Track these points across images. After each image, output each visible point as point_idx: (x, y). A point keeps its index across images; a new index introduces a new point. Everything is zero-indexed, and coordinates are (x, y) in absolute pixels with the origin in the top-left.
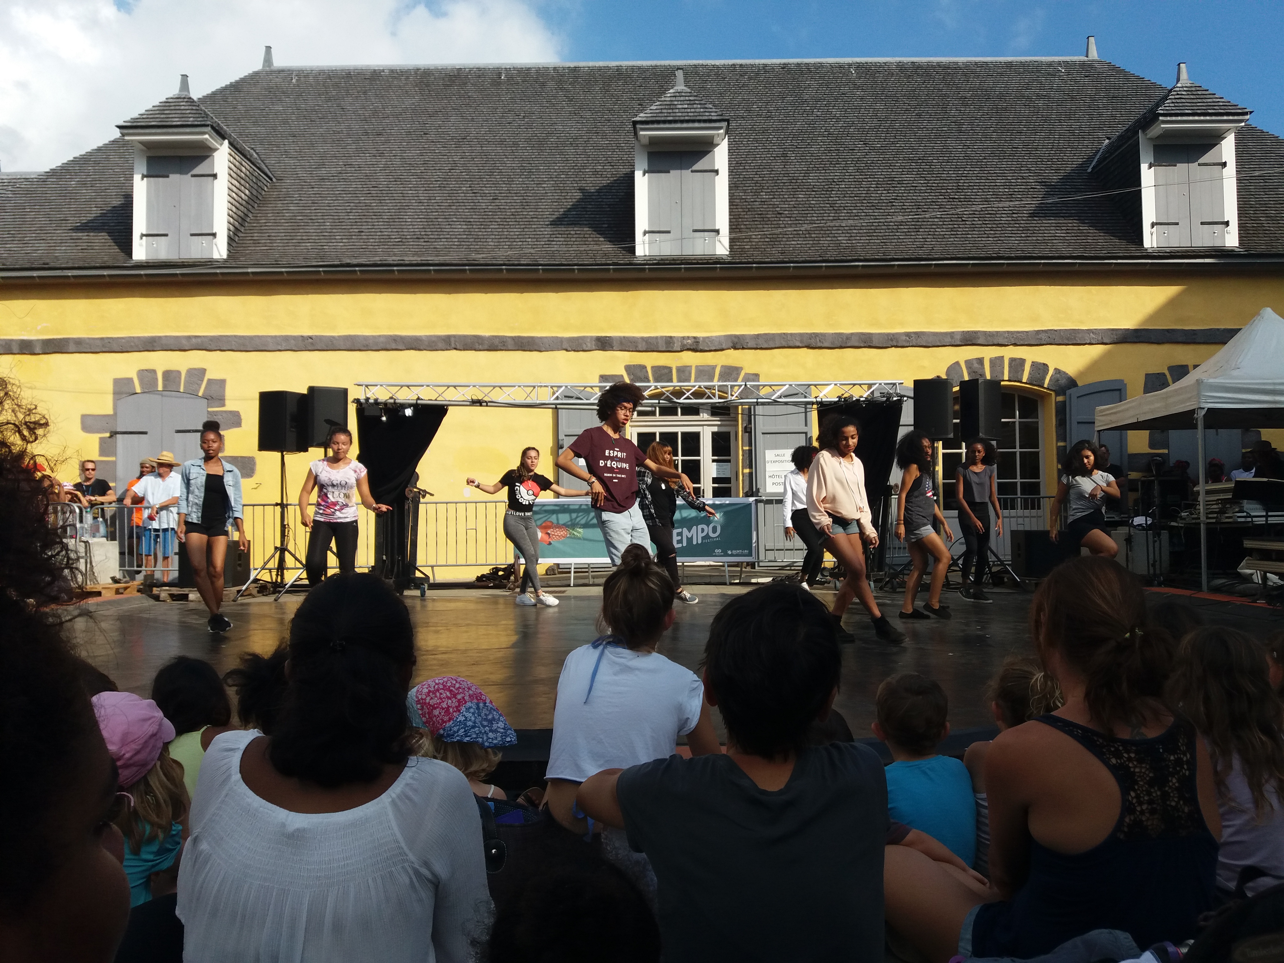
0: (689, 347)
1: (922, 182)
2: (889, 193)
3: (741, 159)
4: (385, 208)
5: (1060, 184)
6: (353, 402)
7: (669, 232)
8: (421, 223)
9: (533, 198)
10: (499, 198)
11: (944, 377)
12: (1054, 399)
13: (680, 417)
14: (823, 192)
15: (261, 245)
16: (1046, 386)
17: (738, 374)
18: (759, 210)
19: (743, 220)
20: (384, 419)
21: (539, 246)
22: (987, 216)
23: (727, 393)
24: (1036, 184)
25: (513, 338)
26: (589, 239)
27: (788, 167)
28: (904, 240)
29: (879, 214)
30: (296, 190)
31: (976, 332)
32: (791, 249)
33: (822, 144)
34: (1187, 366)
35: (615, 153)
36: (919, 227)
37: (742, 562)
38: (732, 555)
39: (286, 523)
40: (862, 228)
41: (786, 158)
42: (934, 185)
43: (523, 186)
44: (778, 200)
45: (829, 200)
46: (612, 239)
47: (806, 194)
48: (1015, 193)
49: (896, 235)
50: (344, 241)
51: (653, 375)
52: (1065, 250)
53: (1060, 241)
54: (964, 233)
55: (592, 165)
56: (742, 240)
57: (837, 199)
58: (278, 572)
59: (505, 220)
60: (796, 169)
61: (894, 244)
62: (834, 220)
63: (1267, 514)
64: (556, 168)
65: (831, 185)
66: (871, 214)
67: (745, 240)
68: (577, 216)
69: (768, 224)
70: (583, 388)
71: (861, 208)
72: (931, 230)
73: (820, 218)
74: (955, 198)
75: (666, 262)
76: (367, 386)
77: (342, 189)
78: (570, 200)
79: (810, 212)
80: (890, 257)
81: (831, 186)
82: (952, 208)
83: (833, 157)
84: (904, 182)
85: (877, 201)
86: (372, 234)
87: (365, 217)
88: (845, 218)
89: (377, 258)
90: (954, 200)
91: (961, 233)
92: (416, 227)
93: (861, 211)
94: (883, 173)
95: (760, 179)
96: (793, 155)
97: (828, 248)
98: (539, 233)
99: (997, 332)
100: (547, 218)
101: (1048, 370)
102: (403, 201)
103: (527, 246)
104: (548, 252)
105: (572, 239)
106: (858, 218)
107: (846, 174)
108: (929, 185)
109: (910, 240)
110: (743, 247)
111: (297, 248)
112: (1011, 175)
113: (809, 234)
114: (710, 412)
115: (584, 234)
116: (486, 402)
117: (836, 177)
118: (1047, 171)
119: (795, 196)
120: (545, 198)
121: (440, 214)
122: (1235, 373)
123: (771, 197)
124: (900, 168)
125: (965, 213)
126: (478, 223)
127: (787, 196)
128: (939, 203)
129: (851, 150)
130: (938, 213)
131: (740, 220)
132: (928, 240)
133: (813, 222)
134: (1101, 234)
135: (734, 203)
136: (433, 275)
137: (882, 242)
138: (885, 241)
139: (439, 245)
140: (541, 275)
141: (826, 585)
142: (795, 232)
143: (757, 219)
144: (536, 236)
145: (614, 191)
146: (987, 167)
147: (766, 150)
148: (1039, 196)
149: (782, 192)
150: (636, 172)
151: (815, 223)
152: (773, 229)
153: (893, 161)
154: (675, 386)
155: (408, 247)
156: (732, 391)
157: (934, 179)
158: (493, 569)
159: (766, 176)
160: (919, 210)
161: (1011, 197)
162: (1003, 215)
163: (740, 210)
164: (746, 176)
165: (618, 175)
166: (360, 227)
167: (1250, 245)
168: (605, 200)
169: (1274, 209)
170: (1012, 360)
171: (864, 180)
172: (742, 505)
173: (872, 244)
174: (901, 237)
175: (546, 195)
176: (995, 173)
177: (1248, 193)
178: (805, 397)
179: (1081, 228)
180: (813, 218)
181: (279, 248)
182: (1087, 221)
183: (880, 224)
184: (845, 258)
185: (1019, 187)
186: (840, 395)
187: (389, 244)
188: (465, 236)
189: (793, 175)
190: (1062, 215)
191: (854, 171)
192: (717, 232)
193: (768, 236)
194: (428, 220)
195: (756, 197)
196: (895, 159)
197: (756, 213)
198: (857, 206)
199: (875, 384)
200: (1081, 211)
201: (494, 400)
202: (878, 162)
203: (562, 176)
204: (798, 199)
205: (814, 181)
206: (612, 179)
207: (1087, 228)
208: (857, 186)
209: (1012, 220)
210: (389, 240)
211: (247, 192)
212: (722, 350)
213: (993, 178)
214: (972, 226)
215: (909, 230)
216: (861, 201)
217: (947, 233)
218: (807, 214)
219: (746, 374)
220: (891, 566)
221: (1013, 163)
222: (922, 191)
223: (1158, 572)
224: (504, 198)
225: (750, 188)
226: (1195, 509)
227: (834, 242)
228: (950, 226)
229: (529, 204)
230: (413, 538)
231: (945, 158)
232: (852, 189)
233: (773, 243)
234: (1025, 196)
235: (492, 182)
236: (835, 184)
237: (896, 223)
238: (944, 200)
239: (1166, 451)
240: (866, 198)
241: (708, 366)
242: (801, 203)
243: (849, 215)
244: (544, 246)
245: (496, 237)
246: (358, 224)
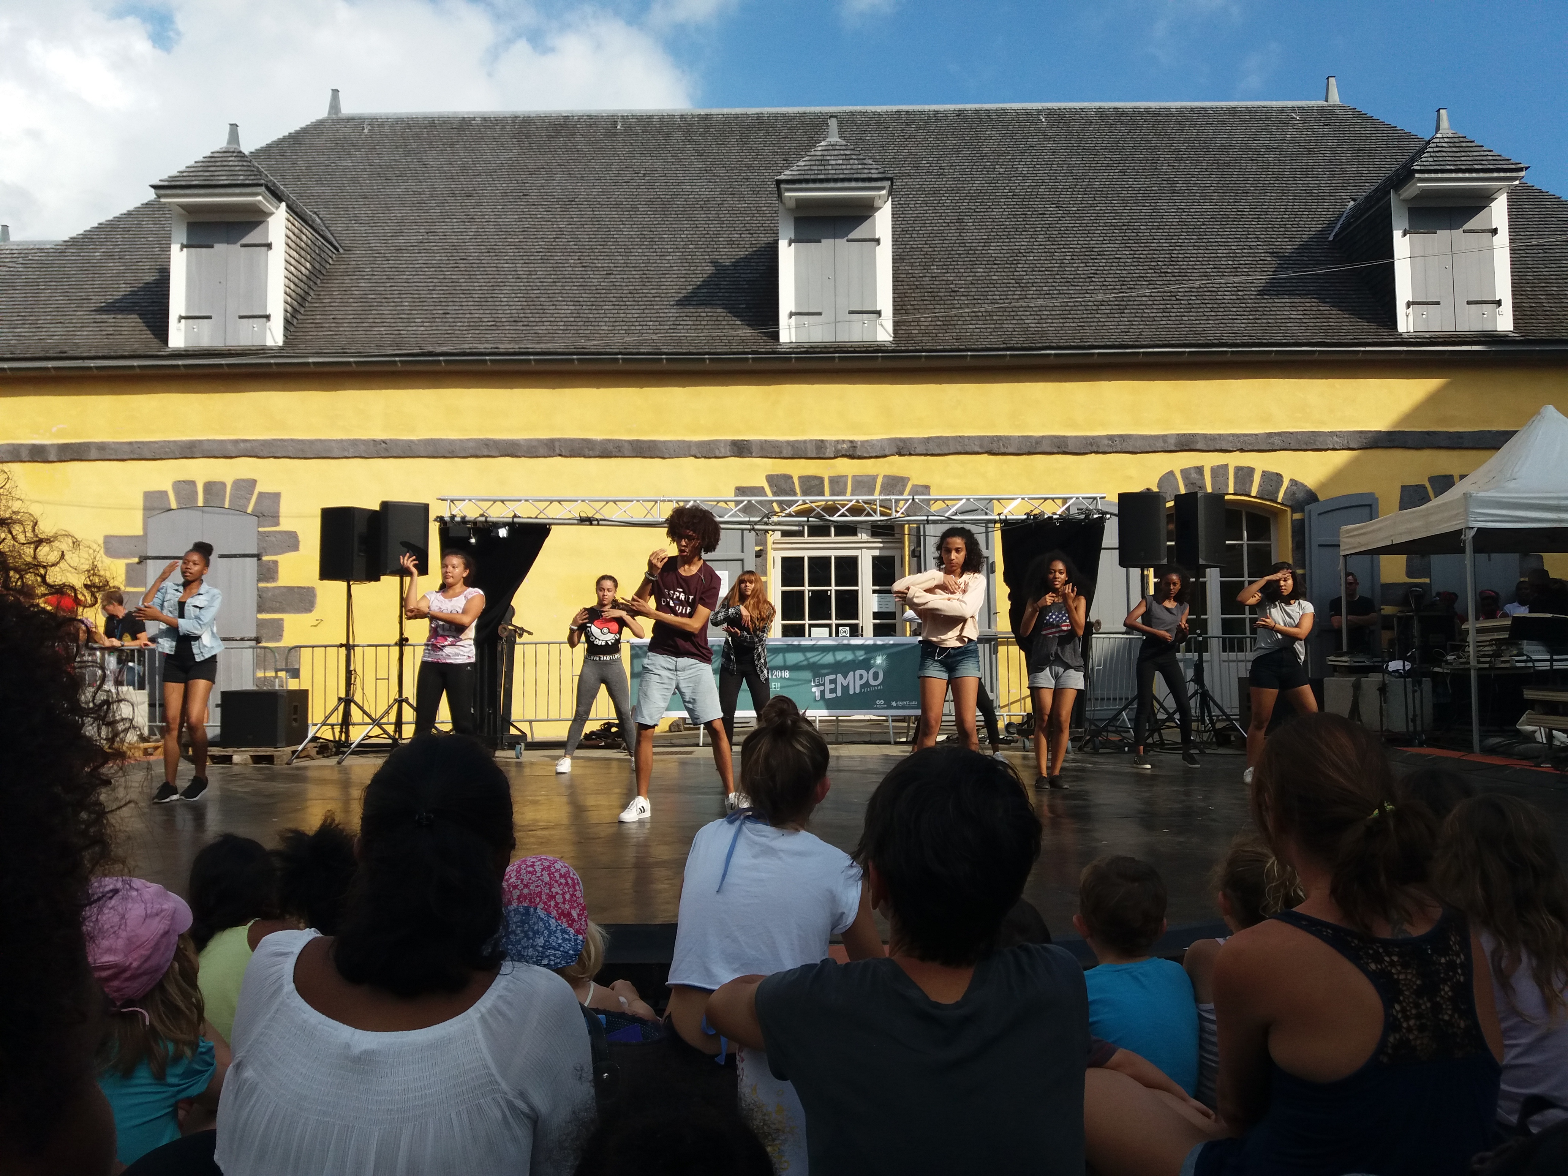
0: (844, 453)
1: (1127, 253)
2: (1087, 266)
3: (908, 226)
4: (476, 284)
5: (1295, 255)
6: (435, 520)
7: (820, 314)
8: (519, 303)
9: (655, 272)
10: (614, 272)
11: (1155, 489)
12: (1290, 517)
13: (833, 538)
14: (1006, 266)
15: (325, 329)
16: (1279, 500)
17: (905, 486)
18: (929, 287)
19: (910, 299)
20: (473, 540)
21: (662, 331)
22: (1206, 293)
23: (890, 509)
24: (1266, 255)
25: (630, 442)
26: (724, 323)
27: (965, 235)
28: (1106, 324)
29: (1075, 292)
30: (368, 262)
31: (1194, 435)
32: (968, 334)
33: (1005, 207)
34: (1452, 476)
35: (755, 219)
36: (1124, 307)
37: (910, 717)
38: (897, 708)
39: (352, 668)
40: (1054, 308)
41: (962, 224)
42: (1142, 256)
43: (643, 258)
44: (953, 275)
45: (1014, 275)
46: (751, 323)
47: (986, 268)
48: (1240, 266)
49: (1095, 318)
50: (426, 324)
51: (801, 487)
52: (1302, 335)
53: (1296, 324)
54: (1178, 314)
55: (727, 232)
56: (908, 324)
57: (1024, 273)
58: (342, 729)
59: (621, 299)
60: (974, 237)
61: (1094, 328)
62: (1020, 299)
63: (1552, 657)
64: (683, 236)
65: (1017, 256)
66: (1065, 292)
67: (912, 324)
68: (708, 294)
69: (940, 305)
70: (715, 503)
71: (1054, 284)
72: (1139, 311)
73: (1002, 297)
74: (1167, 272)
75: (816, 350)
76: (452, 501)
77: (424, 262)
78: (701, 275)
79: (992, 289)
80: (1088, 344)
81: (1016, 258)
82: (1163, 284)
83: (1019, 223)
84: (1105, 253)
85: (1072, 276)
86: (460, 316)
87: (451, 296)
88: (1034, 296)
89: (466, 346)
90: (1167, 275)
91: (1174, 314)
92: (514, 307)
93: (1053, 288)
94: (1079, 242)
95: (930, 249)
96: (970, 221)
97: (1014, 333)
98: (662, 315)
99: (1220, 435)
100: (672, 297)
101: (1283, 482)
102: (497, 276)
103: (648, 331)
104: (674, 338)
105: (703, 323)
106: (1050, 296)
107: (1035, 243)
108: (1135, 256)
109: (1113, 323)
110: (910, 331)
111: (368, 333)
112: (1235, 244)
113: (990, 316)
114: (870, 532)
115: (717, 317)
116: (597, 520)
117: (1022, 247)
118: (1279, 240)
119: (973, 270)
120: (670, 272)
121: (542, 292)
122: (1511, 485)
123: (944, 271)
124: (1100, 237)
125: (1180, 290)
126: (589, 303)
127: (963, 271)
128: (1148, 279)
129: (1040, 214)
130: (1147, 291)
131: (906, 299)
132: (1134, 323)
133: (993, 301)
134: (1345, 316)
135: (898, 279)
136: (533, 367)
137: (1078, 326)
138: (1082, 324)
139: (541, 329)
140: (665, 366)
141: (1012, 744)
142: (973, 314)
143: (926, 298)
144: (659, 319)
145: (754, 264)
146: (1206, 235)
147: (938, 215)
148: (1270, 270)
149: (958, 265)
150: (780, 242)
151: (998, 303)
152: (946, 310)
153: (1093, 228)
154: (827, 501)
155: (503, 332)
156: (896, 506)
157: (1142, 249)
158: (605, 724)
159: (938, 245)
160: (1123, 287)
161: (1235, 271)
162: (1227, 293)
163: (905, 287)
164: (914, 246)
165: (758, 245)
166: (445, 308)
167: (1527, 328)
168: (742, 275)
169: (1556, 285)
170: (1238, 469)
171: (1057, 250)
172: (910, 646)
173: (1067, 328)
174: (1101, 320)
175: (671, 269)
176: (1216, 242)
177: (1523, 266)
178: (986, 514)
179: (1321, 308)
180: (995, 297)
181: (347, 333)
182: (1328, 300)
183: (1077, 304)
184: (1033, 345)
185: (1245, 258)
186: (1028, 511)
187: (481, 328)
188: (572, 319)
189: (970, 245)
190: (1298, 292)
191: (1044, 240)
192: (879, 313)
193: (940, 319)
194: (528, 299)
195: (926, 271)
196: (1094, 225)
197: (925, 290)
198: (1048, 282)
199: (1071, 498)
200: (1319, 288)
201: (607, 517)
202: (1074, 229)
203: (691, 246)
204: (977, 274)
205: (996, 251)
206: (751, 250)
207: (1328, 308)
208: (1048, 258)
209: (1238, 299)
210: (481, 324)
211: (308, 265)
212: (885, 456)
213: (1214, 248)
214: (1188, 306)
215: (1112, 311)
216: (1053, 277)
217: (1158, 315)
218: (988, 292)
219: (915, 486)
220: (1092, 722)
221: (1238, 229)
222: (1127, 264)
223: (1419, 728)
224: (620, 273)
225: (918, 260)
226: (1464, 651)
227: (1020, 326)
228: (1161, 306)
229: (650, 280)
230: (507, 686)
231: (1155, 224)
232: (1042, 262)
233: (946, 327)
234: (1253, 270)
235: (606, 254)
236: (1021, 255)
237: (1095, 303)
238: (1154, 275)
239: (1427, 580)
240: (1059, 273)
241: (868, 476)
242: (981, 278)
243: (1038, 292)
244: (669, 331)
245: (611, 320)
246: (443, 304)
